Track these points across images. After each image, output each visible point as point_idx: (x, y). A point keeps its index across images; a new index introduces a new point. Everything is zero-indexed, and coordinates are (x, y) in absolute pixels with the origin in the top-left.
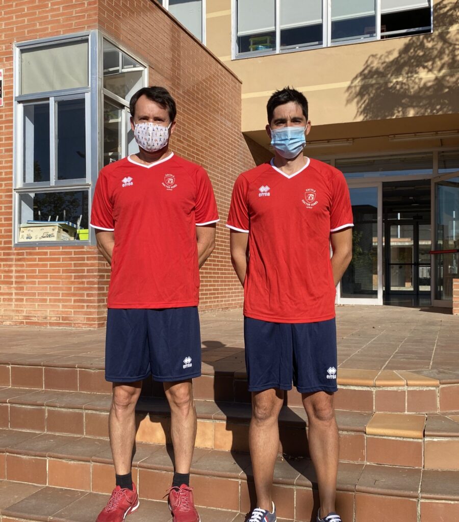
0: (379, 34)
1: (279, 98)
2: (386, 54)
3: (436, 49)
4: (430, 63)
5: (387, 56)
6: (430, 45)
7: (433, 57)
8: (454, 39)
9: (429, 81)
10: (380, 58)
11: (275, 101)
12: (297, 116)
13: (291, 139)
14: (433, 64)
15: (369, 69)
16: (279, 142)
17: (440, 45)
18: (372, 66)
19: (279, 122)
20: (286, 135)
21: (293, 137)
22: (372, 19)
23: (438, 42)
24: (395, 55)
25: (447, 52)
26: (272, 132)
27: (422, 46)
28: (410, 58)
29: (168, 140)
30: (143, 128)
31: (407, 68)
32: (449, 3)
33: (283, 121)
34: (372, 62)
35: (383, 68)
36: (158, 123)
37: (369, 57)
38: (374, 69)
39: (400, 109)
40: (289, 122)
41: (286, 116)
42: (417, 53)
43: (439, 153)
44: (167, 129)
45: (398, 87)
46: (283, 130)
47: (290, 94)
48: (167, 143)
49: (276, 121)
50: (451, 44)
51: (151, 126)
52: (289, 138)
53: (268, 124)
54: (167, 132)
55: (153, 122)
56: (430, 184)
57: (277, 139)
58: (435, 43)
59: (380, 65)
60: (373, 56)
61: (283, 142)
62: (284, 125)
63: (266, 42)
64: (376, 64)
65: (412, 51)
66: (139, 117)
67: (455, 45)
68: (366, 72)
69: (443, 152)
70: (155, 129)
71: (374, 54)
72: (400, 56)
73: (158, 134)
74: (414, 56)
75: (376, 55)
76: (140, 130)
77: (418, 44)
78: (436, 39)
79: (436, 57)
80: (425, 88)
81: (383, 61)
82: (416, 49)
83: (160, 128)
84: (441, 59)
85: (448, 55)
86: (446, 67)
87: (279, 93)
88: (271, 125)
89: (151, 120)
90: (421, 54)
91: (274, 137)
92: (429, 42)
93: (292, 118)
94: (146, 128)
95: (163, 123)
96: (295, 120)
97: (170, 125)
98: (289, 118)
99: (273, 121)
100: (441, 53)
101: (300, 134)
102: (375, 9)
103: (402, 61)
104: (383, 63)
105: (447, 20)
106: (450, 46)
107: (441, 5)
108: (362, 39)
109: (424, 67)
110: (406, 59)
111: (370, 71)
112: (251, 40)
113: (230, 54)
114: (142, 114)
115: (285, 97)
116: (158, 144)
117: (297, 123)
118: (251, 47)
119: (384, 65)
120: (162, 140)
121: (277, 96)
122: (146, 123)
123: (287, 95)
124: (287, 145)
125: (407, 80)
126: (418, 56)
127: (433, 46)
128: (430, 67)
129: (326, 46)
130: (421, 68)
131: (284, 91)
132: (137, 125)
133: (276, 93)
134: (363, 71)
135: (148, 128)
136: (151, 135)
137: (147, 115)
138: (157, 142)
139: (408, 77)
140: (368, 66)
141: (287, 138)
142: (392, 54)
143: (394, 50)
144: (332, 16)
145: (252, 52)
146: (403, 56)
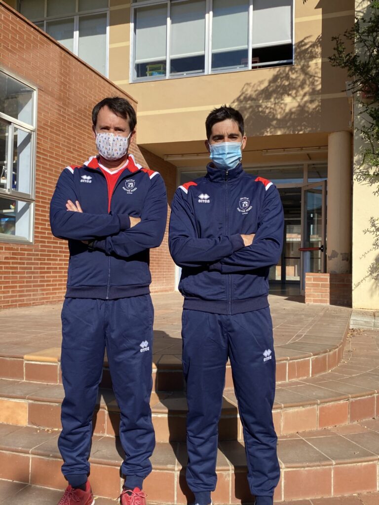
0: (250, 65)
1: (217, 116)
2: (259, 83)
3: (299, 80)
4: (294, 92)
5: (259, 85)
6: (294, 76)
7: (297, 86)
8: (314, 72)
9: (294, 108)
10: (253, 86)
11: (213, 119)
12: (233, 132)
13: (228, 153)
14: (296, 93)
15: (244, 95)
16: (217, 156)
17: (302, 77)
18: (246, 93)
19: (217, 138)
20: (223, 149)
21: (229, 152)
22: (246, 52)
23: (300, 74)
24: (266, 84)
25: (308, 82)
26: (210, 147)
27: (287, 77)
28: (278, 87)
29: (127, 150)
30: (104, 138)
31: (275, 96)
32: (309, 42)
33: (221, 138)
34: (247, 90)
35: (256, 95)
36: (119, 133)
37: (245, 85)
38: (248, 96)
39: (268, 130)
40: (226, 138)
41: (224, 133)
42: (283, 83)
43: (309, 165)
44: (127, 139)
45: (267, 111)
46: (221, 145)
47: (226, 111)
48: (126, 153)
49: (214, 137)
50: (311, 76)
51: (111, 136)
52: (226, 152)
53: (207, 139)
54: (127, 141)
55: (113, 133)
56: (300, 192)
57: (216, 153)
58: (298, 75)
59: (253, 92)
60: (248, 84)
61: (220, 156)
62: (221, 141)
63: (160, 69)
64: (250, 92)
65: (279, 81)
66: (100, 126)
67: (315, 76)
68: (242, 98)
69: (313, 164)
70: (116, 139)
71: (249, 82)
72: (269, 85)
73: (118, 145)
74: (280, 85)
75: (250, 84)
76: (102, 139)
77: (284, 75)
78: (299, 72)
79: (299, 86)
80: (291, 113)
81: (255, 89)
82: (282, 79)
83: (120, 138)
84: (303, 88)
85: (309, 86)
86: (307, 95)
87: (217, 111)
88: (210, 140)
89: (112, 130)
90: (287, 83)
91: (213, 151)
92: (294, 74)
93: (229, 134)
94: (107, 138)
95: (124, 133)
96: (232, 137)
97: (130, 135)
98: (226, 135)
99: (211, 137)
100: (303, 84)
101: (237, 149)
102: (248, 44)
103: (271, 89)
104: (255, 91)
105: (308, 56)
106: (311, 77)
107: (303, 43)
108: (238, 68)
109: (289, 95)
110: (274, 87)
111: (245, 98)
112: (148, 67)
113: (128, 78)
114: (104, 124)
115: (223, 115)
116: (117, 153)
117: (234, 139)
118: (148, 73)
119: (257, 92)
120: (122, 149)
121: (215, 114)
122: (107, 134)
123: (224, 113)
124: (224, 159)
125: (275, 106)
126: (284, 85)
127: (297, 77)
128: (294, 95)
129: (207, 74)
130: (286, 96)
131: (222, 109)
132: (98, 134)
133: (214, 111)
134: (240, 96)
135: (109, 138)
136: (111, 145)
137: (108, 125)
138: (116, 152)
139: (275, 104)
140: (243, 93)
141: (224, 152)
142: (263, 83)
143: (265, 80)
144: (212, 49)
145: (148, 77)
146: (272, 85)
